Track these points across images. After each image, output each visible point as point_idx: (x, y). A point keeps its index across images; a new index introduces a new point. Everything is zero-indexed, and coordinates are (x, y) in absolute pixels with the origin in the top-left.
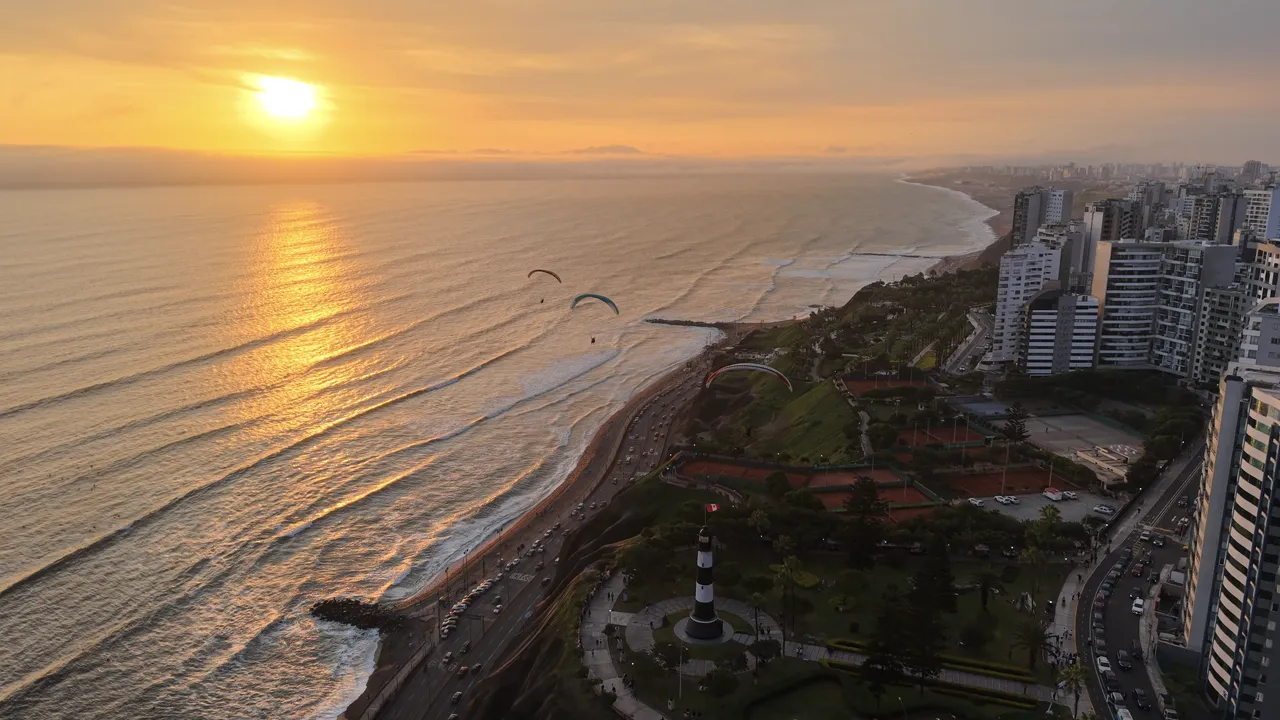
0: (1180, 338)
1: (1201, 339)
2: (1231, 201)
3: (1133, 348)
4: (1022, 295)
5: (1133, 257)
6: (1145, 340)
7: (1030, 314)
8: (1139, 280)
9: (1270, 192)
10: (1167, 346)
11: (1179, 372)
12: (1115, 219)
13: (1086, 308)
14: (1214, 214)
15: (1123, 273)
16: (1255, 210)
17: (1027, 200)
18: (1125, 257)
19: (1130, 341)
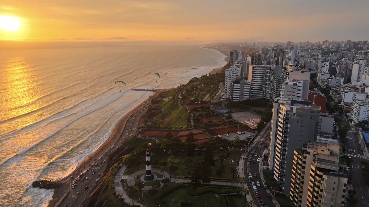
0: (270, 90)
1: (275, 90)
2: (282, 53)
3: (259, 93)
4: (231, 80)
5: (258, 70)
6: (262, 91)
7: (233, 85)
8: (260, 75)
9: (291, 51)
10: (267, 92)
11: (270, 99)
12: (254, 59)
13: (247, 83)
14: (278, 57)
15: (256, 74)
16: (288, 56)
17: (233, 54)
18: (256, 70)
19: (258, 91)
